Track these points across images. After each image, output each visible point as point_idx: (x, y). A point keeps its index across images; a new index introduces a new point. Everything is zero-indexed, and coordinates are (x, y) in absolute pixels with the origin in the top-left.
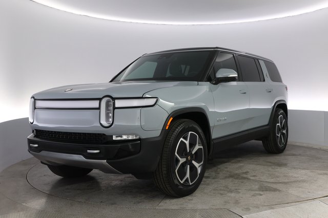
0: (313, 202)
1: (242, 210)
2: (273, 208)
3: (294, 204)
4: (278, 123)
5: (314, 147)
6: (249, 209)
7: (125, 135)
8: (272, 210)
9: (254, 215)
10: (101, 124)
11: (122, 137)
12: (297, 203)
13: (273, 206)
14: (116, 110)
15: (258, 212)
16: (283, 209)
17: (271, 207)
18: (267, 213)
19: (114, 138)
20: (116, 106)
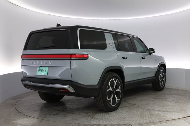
0: (178, 120)
2: (156, 124)
5: (179, 89)
12: (169, 121)
16: (161, 124)
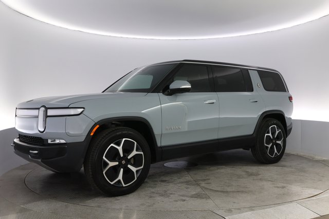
1: (225, 211)
3: (273, 206)
4: (268, 133)
6: (232, 211)
7: (58, 139)
8: (253, 212)
9: (235, 216)
10: (39, 131)
11: (55, 141)
13: (253, 208)
14: (48, 119)
15: (239, 213)
17: (251, 208)
18: (248, 214)
19: (49, 141)
20: (48, 114)
